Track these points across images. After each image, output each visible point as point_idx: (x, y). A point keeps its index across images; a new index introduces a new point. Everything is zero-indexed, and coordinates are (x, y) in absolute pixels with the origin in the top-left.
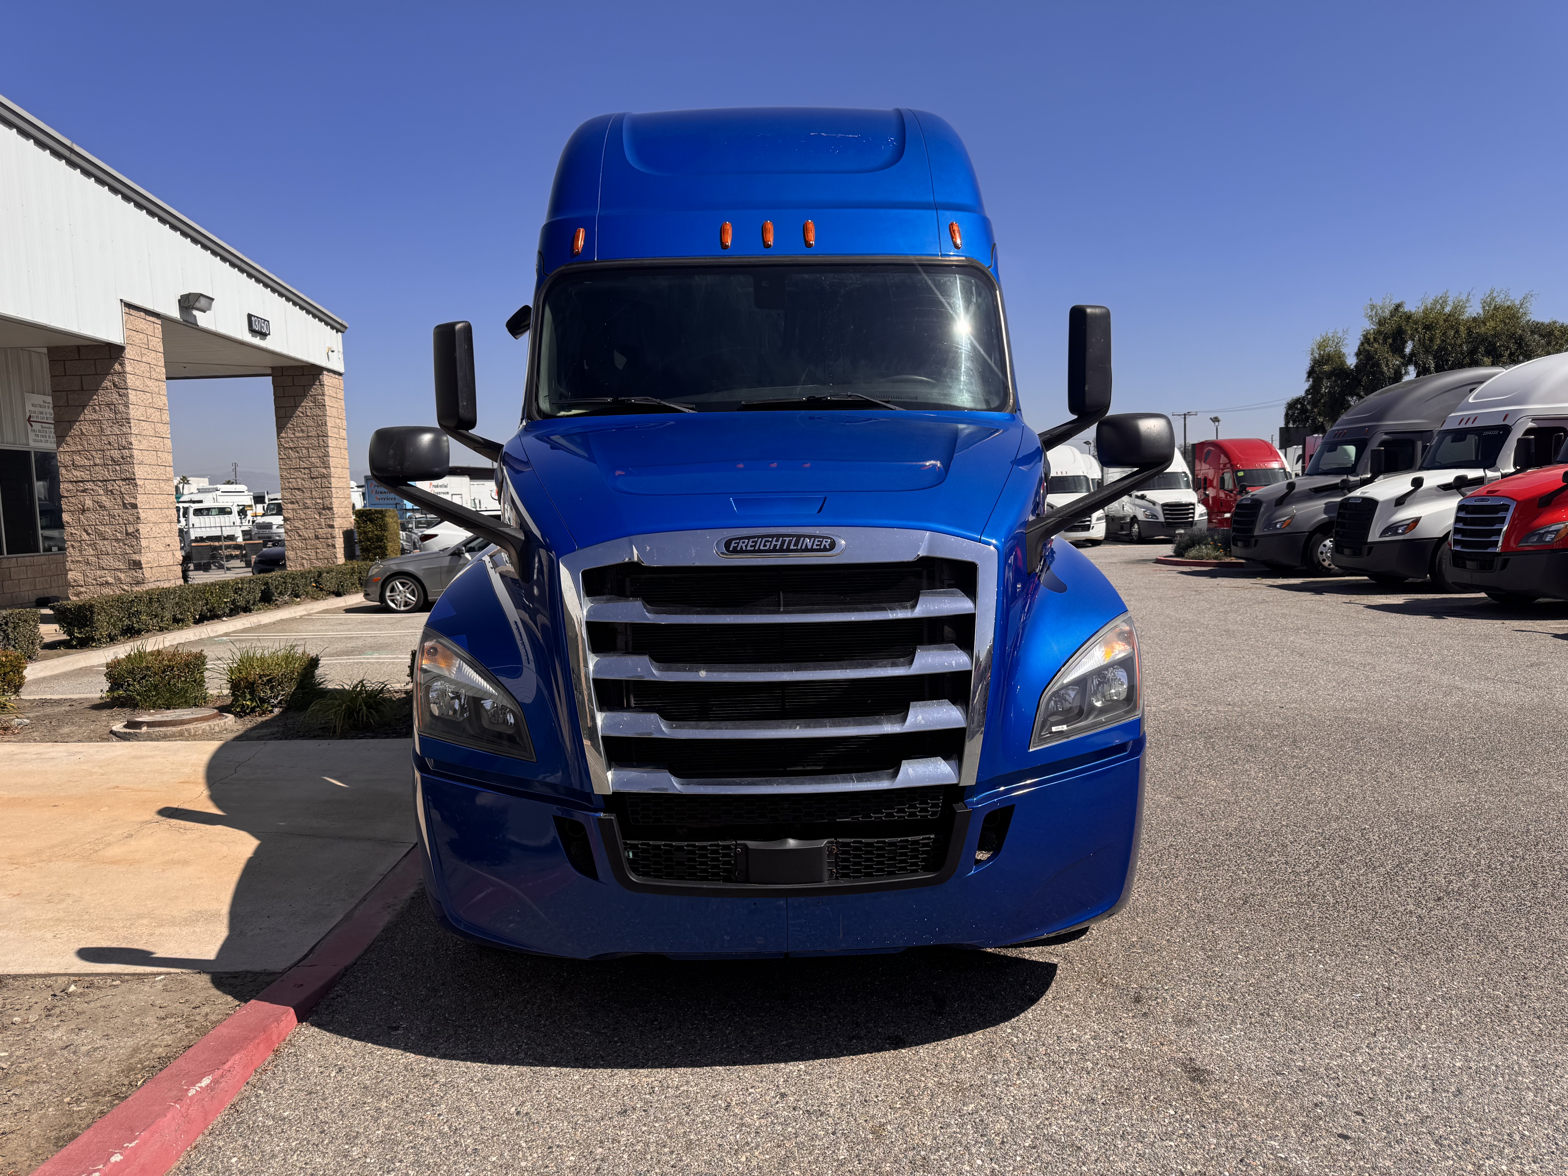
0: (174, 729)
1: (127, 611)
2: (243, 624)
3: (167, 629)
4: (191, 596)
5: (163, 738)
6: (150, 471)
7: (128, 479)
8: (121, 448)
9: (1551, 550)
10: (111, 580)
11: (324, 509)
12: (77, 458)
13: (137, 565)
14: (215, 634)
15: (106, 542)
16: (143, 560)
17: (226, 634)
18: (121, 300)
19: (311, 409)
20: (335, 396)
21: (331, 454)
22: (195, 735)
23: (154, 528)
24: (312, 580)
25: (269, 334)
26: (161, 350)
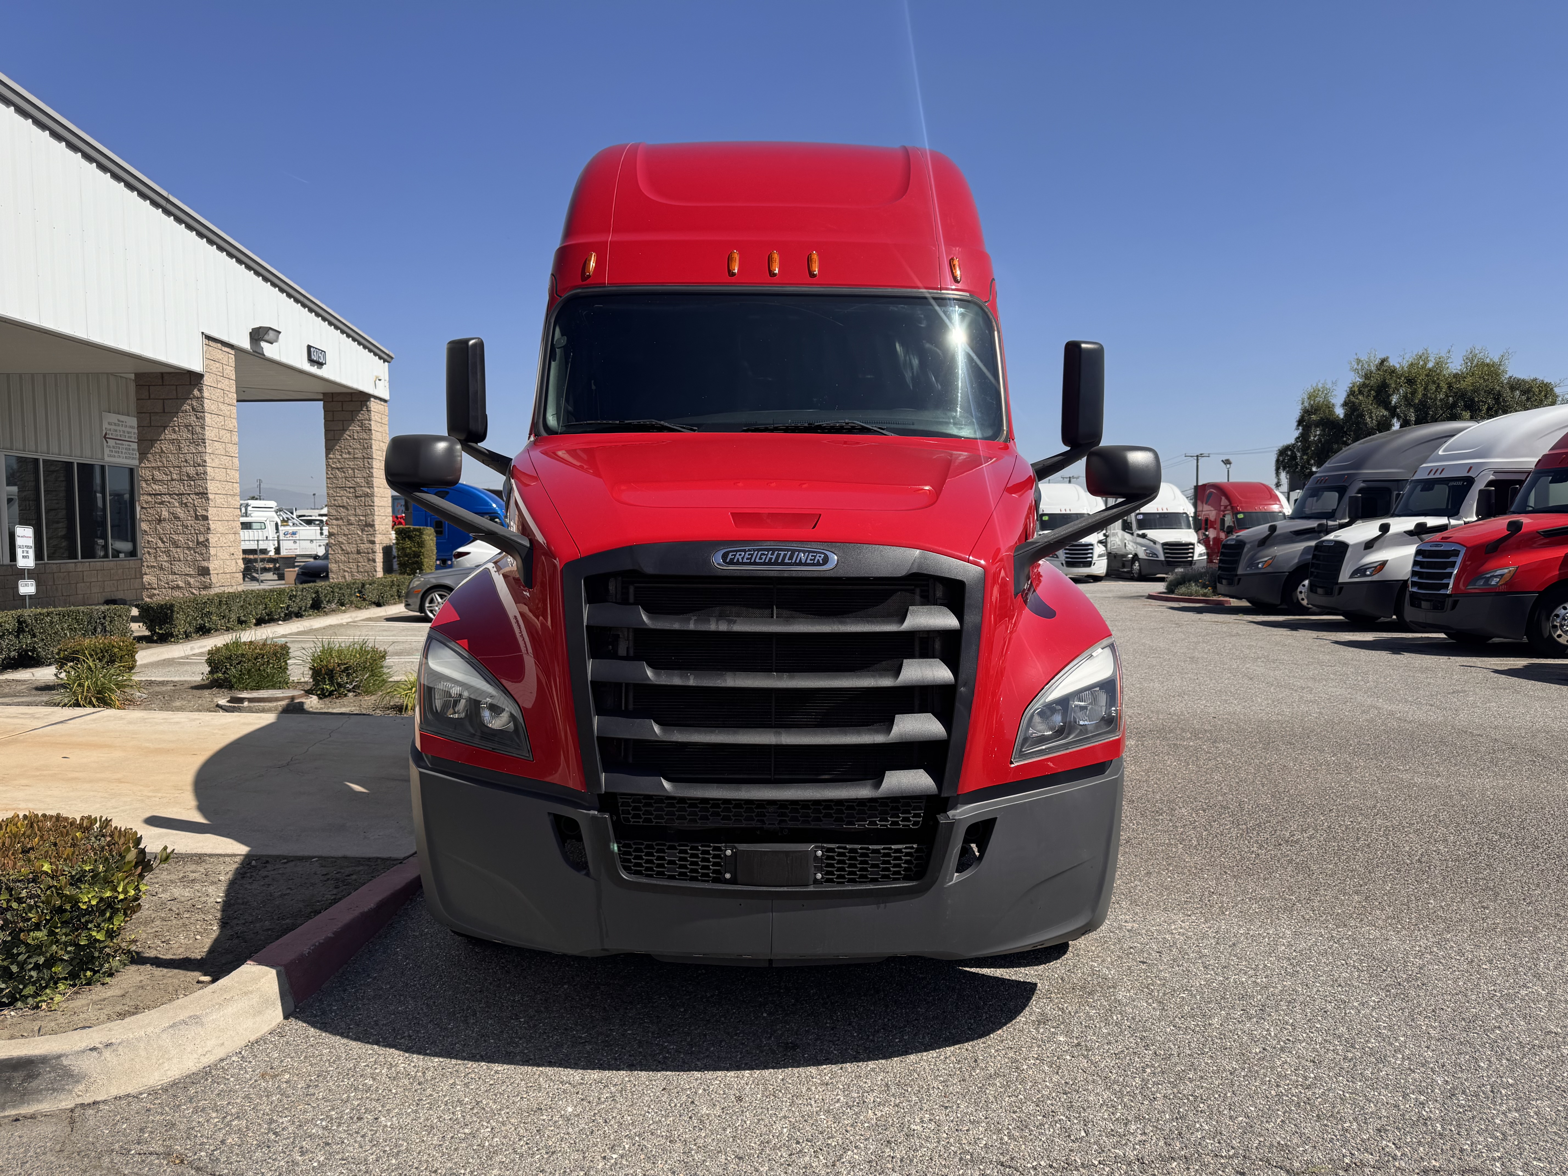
0: (271, 704)
1: (201, 611)
2: (298, 628)
3: (232, 628)
4: (253, 600)
5: (261, 711)
6: (220, 487)
7: (200, 493)
8: (196, 465)
9: (1496, 593)
10: (181, 584)
11: (366, 525)
12: (156, 473)
13: (205, 572)
14: (274, 636)
15: (178, 550)
16: (211, 567)
17: (284, 636)
18: (203, 333)
19: (358, 432)
20: (380, 421)
21: (375, 474)
23: (221, 538)
24: (356, 591)
25: (325, 364)
26: (234, 377)
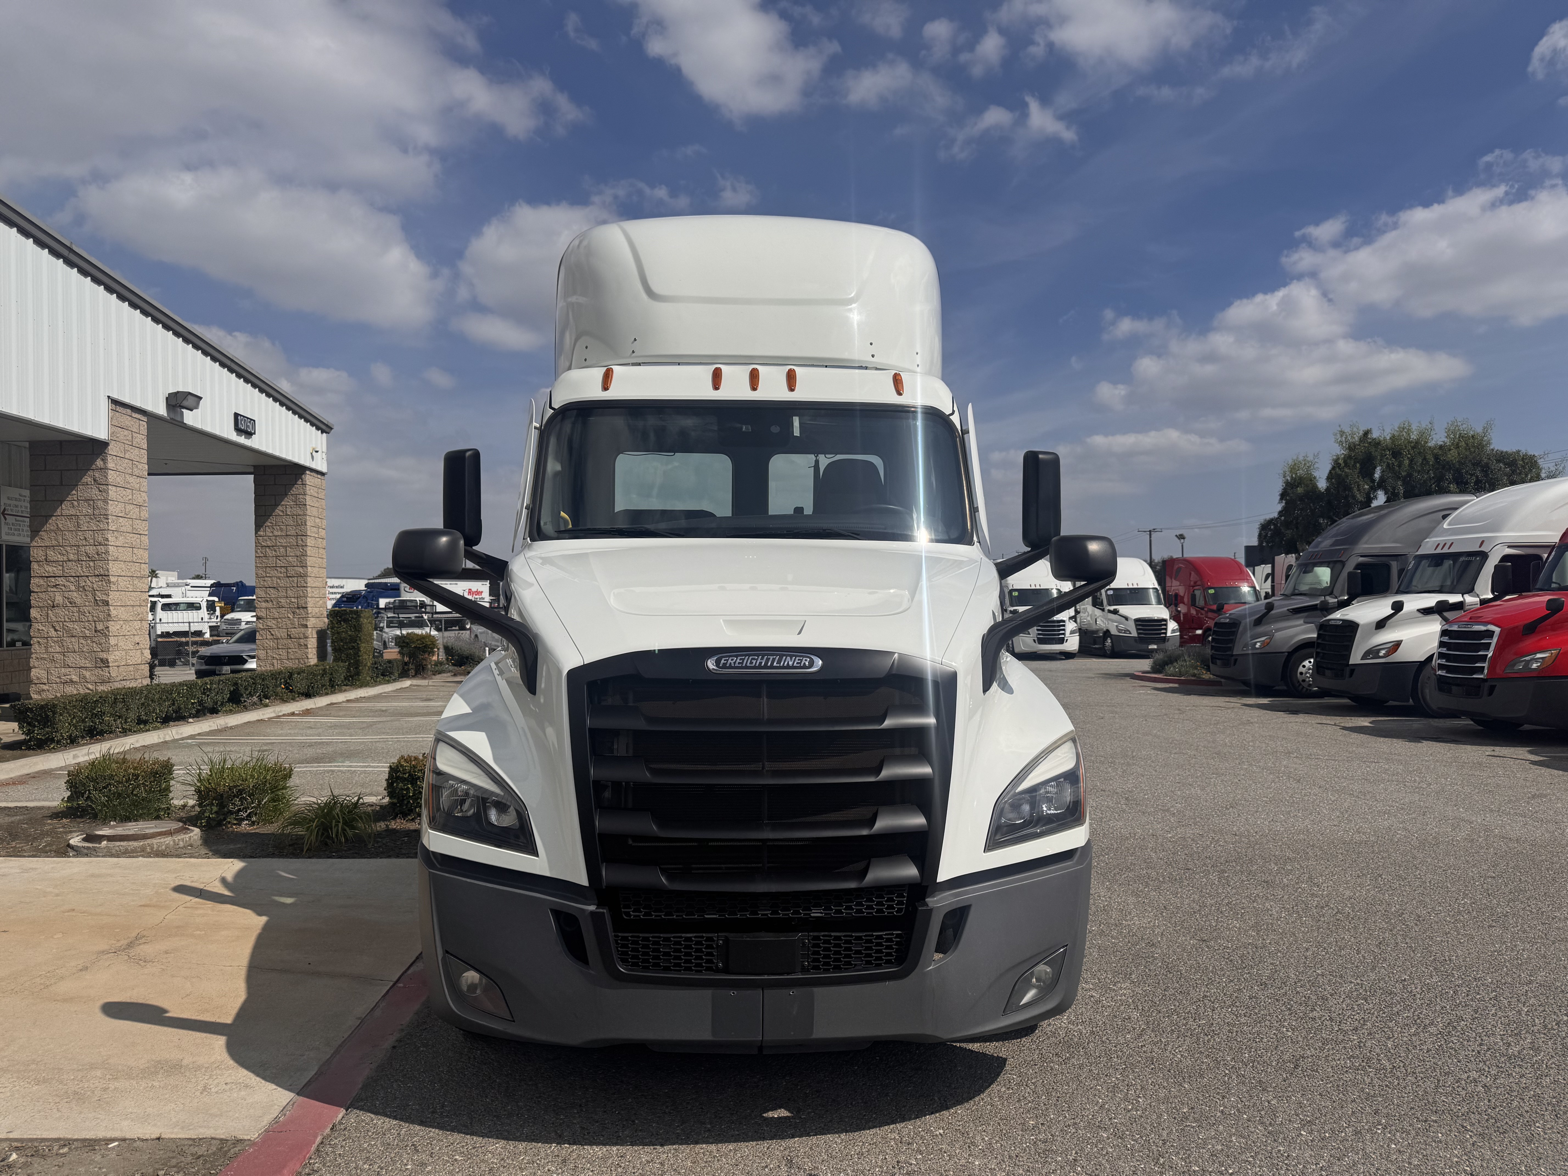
0: (135, 844)
1: (90, 712)
2: (210, 726)
3: (130, 730)
4: (157, 696)
5: (124, 853)
6: (122, 568)
7: (101, 575)
8: (97, 544)
9: (1539, 678)
10: (75, 678)
11: (298, 608)
12: (50, 553)
13: (105, 663)
14: (180, 737)
15: (73, 640)
16: (111, 658)
17: (192, 737)
18: (109, 397)
19: (291, 508)
20: (316, 495)
21: (309, 553)
22: (157, 850)
23: (124, 626)
24: (283, 681)
25: (255, 433)
26: (145, 446)
